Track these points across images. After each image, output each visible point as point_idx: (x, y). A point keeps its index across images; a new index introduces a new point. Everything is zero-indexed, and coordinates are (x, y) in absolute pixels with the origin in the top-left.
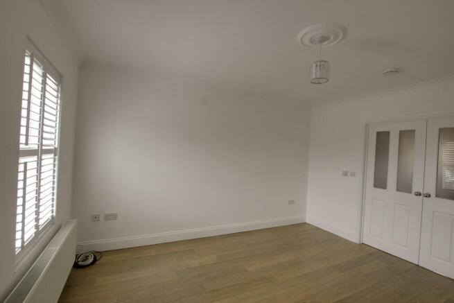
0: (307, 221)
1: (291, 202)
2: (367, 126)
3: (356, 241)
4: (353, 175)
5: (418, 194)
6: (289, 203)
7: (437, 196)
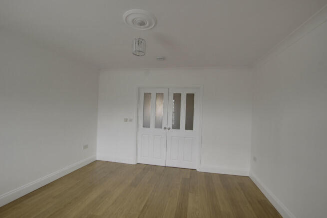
0: (97, 159)
1: (86, 147)
2: (139, 89)
3: (133, 163)
4: (131, 120)
5: (165, 128)
6: (84, 148)
7: (173, 128)
